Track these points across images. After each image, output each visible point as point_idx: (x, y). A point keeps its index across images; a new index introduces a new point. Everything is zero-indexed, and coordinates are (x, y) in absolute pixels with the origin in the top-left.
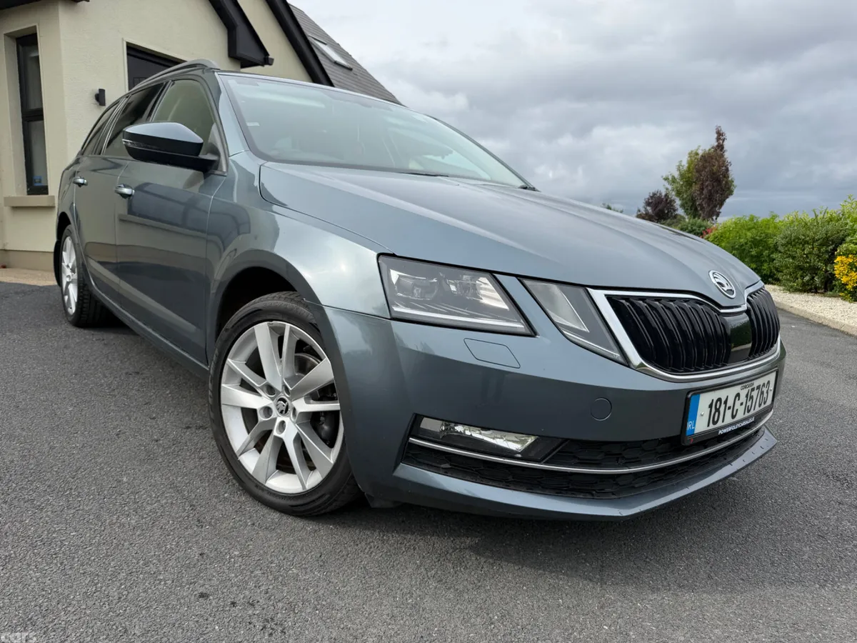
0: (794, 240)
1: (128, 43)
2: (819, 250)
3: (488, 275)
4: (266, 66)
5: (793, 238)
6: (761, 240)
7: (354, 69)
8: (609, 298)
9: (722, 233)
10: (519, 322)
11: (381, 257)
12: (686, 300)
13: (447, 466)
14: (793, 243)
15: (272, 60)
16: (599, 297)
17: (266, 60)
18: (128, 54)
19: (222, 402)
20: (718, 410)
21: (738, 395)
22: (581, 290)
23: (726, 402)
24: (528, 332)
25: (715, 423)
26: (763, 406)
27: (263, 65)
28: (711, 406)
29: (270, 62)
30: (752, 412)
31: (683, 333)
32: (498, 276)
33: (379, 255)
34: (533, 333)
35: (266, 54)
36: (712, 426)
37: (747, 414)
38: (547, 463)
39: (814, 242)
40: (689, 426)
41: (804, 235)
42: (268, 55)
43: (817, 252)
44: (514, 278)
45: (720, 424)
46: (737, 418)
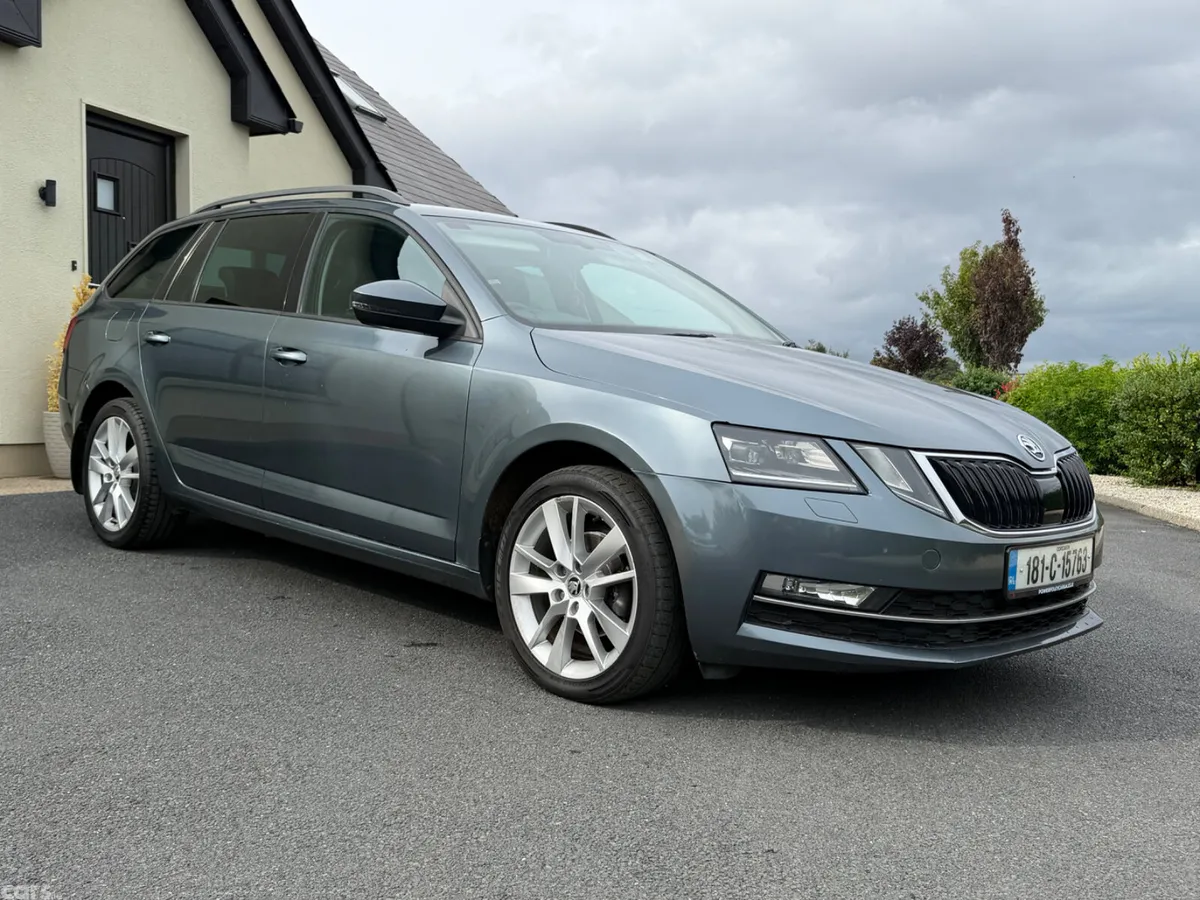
0: (1142, 401)
1: (87, 106)
2: (1182, 416)
3: (818, 440)
4: (290, 135)
5: (1140, 398)
6: (1092, 402)
7: (388, 119)
8: (930, 459)
9: (1027, 392)
10: (851, 482)
11: (715, 426)
12: (998, 462)
13: (790, 622)
14: (1141, 406)
15: (301, 124)
16: (921, 458)
17: (291, 126)
18: (88, 123)
19: (512, 591)
20: (1036, 569)
21: (1054, 556)
22: (904, 452)
23: (1043, 562)
24: (862, 491)
25: (1035, 582)
26: (1081, 574)
27: (284, 133)
28: (1029, 565)
29: (297, 128)
30: (1070, 577)
31: (999, 495)
32: (827, 440)
33: (712, 424)
34: (864, 491)
35: (291, 114)
36: (1031, 585)
37: (1065, 579)
38: (883, 613)
39: (1173, 403)
40: (1010, 582)
41: (1156, 393)
42: (295, 117)
43: (1179, 419)
44: (844, 443)
45: (1039, 583)
46: (1056, 581)
